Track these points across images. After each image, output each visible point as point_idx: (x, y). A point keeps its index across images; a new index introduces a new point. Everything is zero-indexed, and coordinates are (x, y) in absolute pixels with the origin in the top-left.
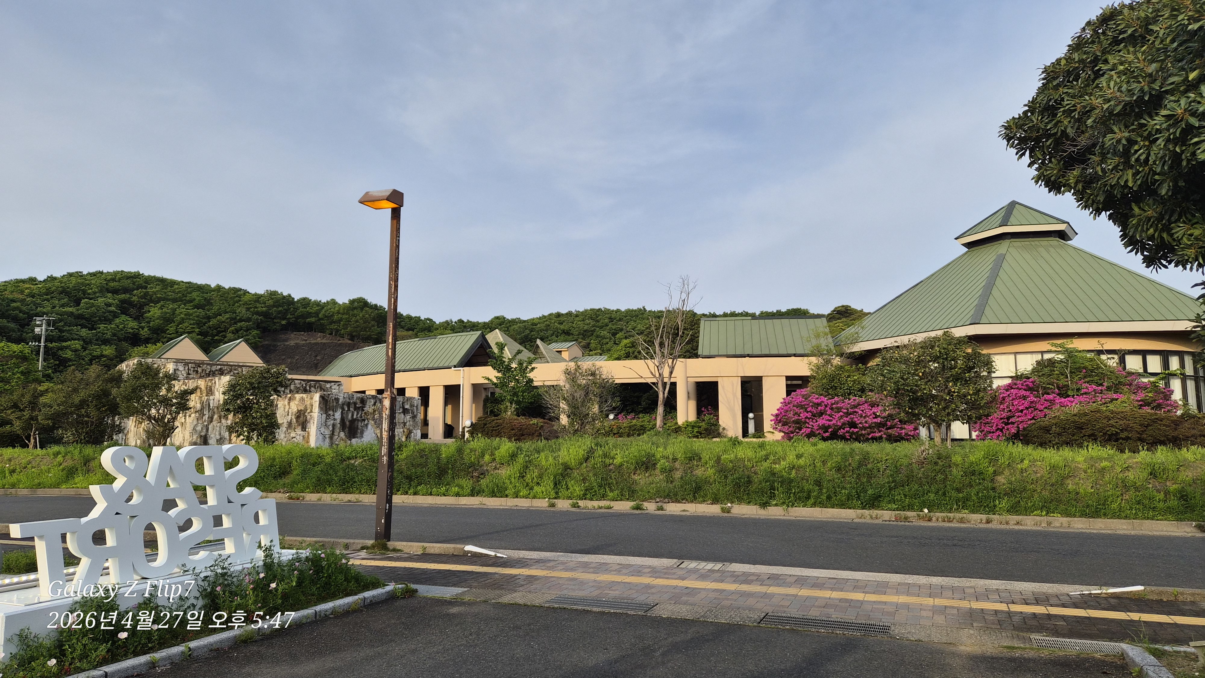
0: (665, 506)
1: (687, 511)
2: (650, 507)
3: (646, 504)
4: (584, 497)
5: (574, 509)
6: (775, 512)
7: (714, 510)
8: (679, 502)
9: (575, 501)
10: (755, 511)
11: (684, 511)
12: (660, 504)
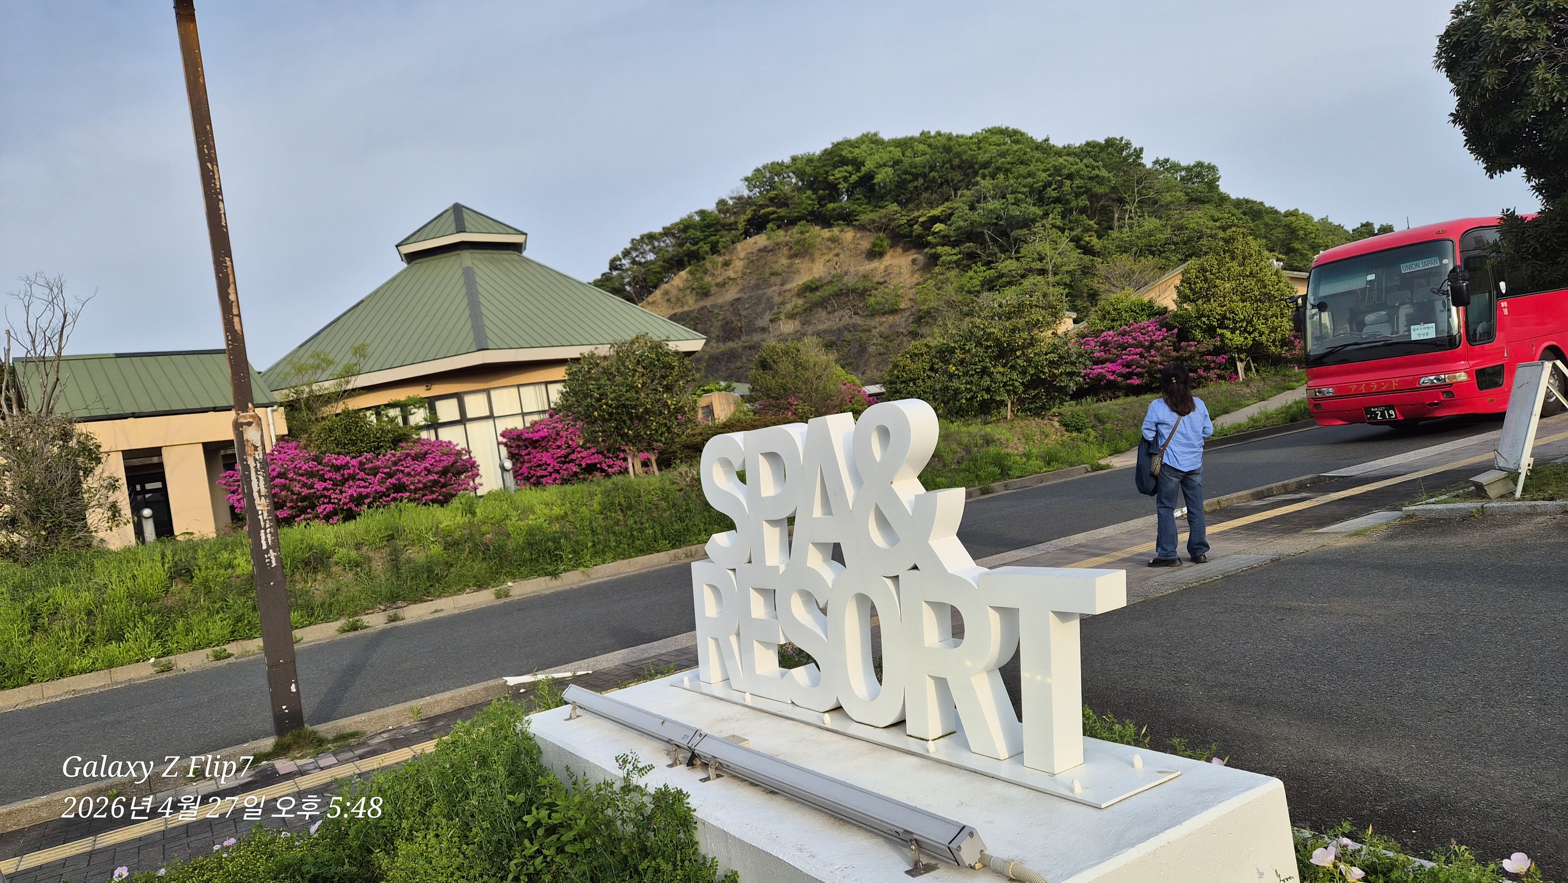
0: (400, 612)
1: (442, 610)
2: (375, 621)
3: (366, 619)
4: (234, 636)
5: (219, 663)
6: (572, 579)
7: (485, 598)
8: (422, 601)
9: (218, 648)
10: (544, 585)
11: (436, 611)
12: (391, 612)
